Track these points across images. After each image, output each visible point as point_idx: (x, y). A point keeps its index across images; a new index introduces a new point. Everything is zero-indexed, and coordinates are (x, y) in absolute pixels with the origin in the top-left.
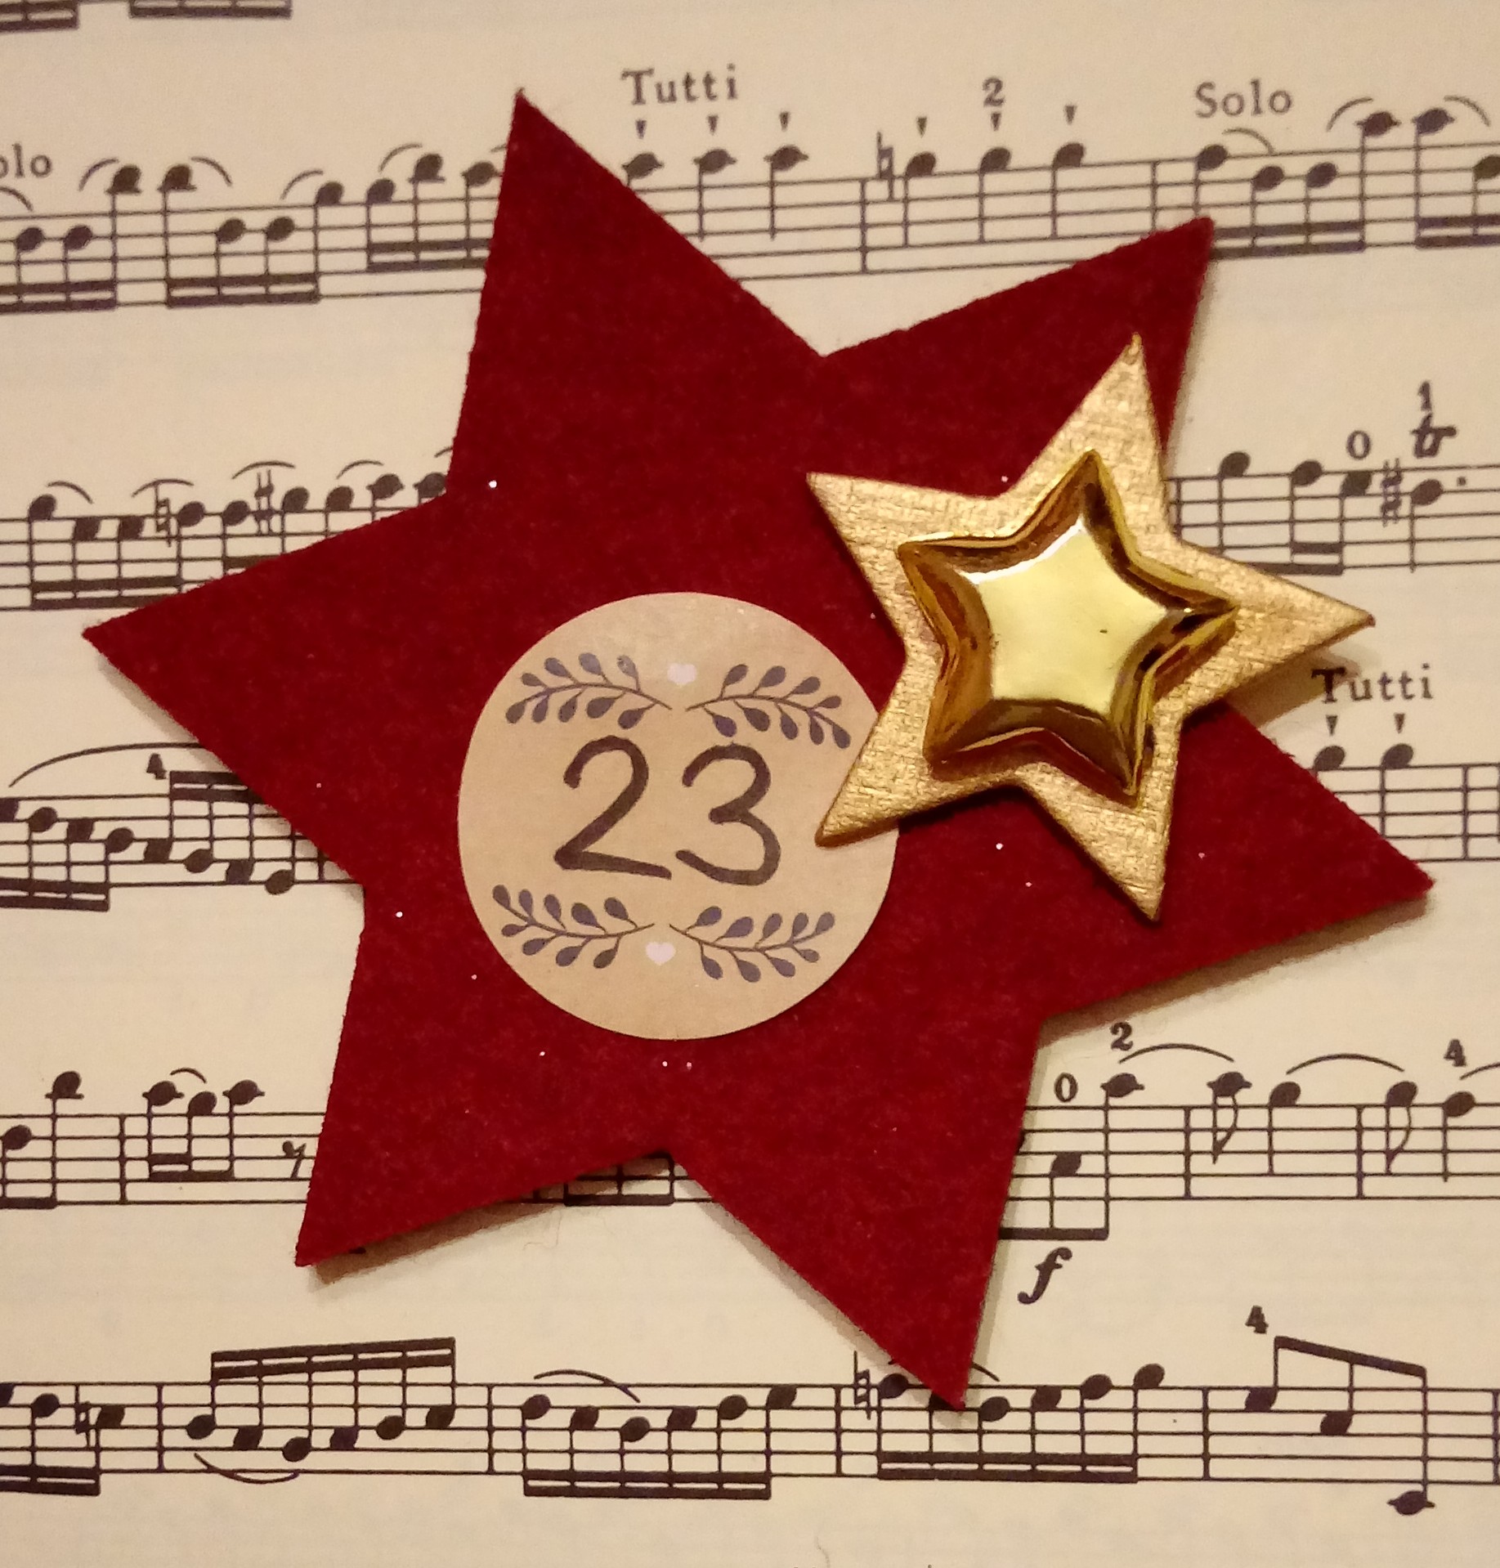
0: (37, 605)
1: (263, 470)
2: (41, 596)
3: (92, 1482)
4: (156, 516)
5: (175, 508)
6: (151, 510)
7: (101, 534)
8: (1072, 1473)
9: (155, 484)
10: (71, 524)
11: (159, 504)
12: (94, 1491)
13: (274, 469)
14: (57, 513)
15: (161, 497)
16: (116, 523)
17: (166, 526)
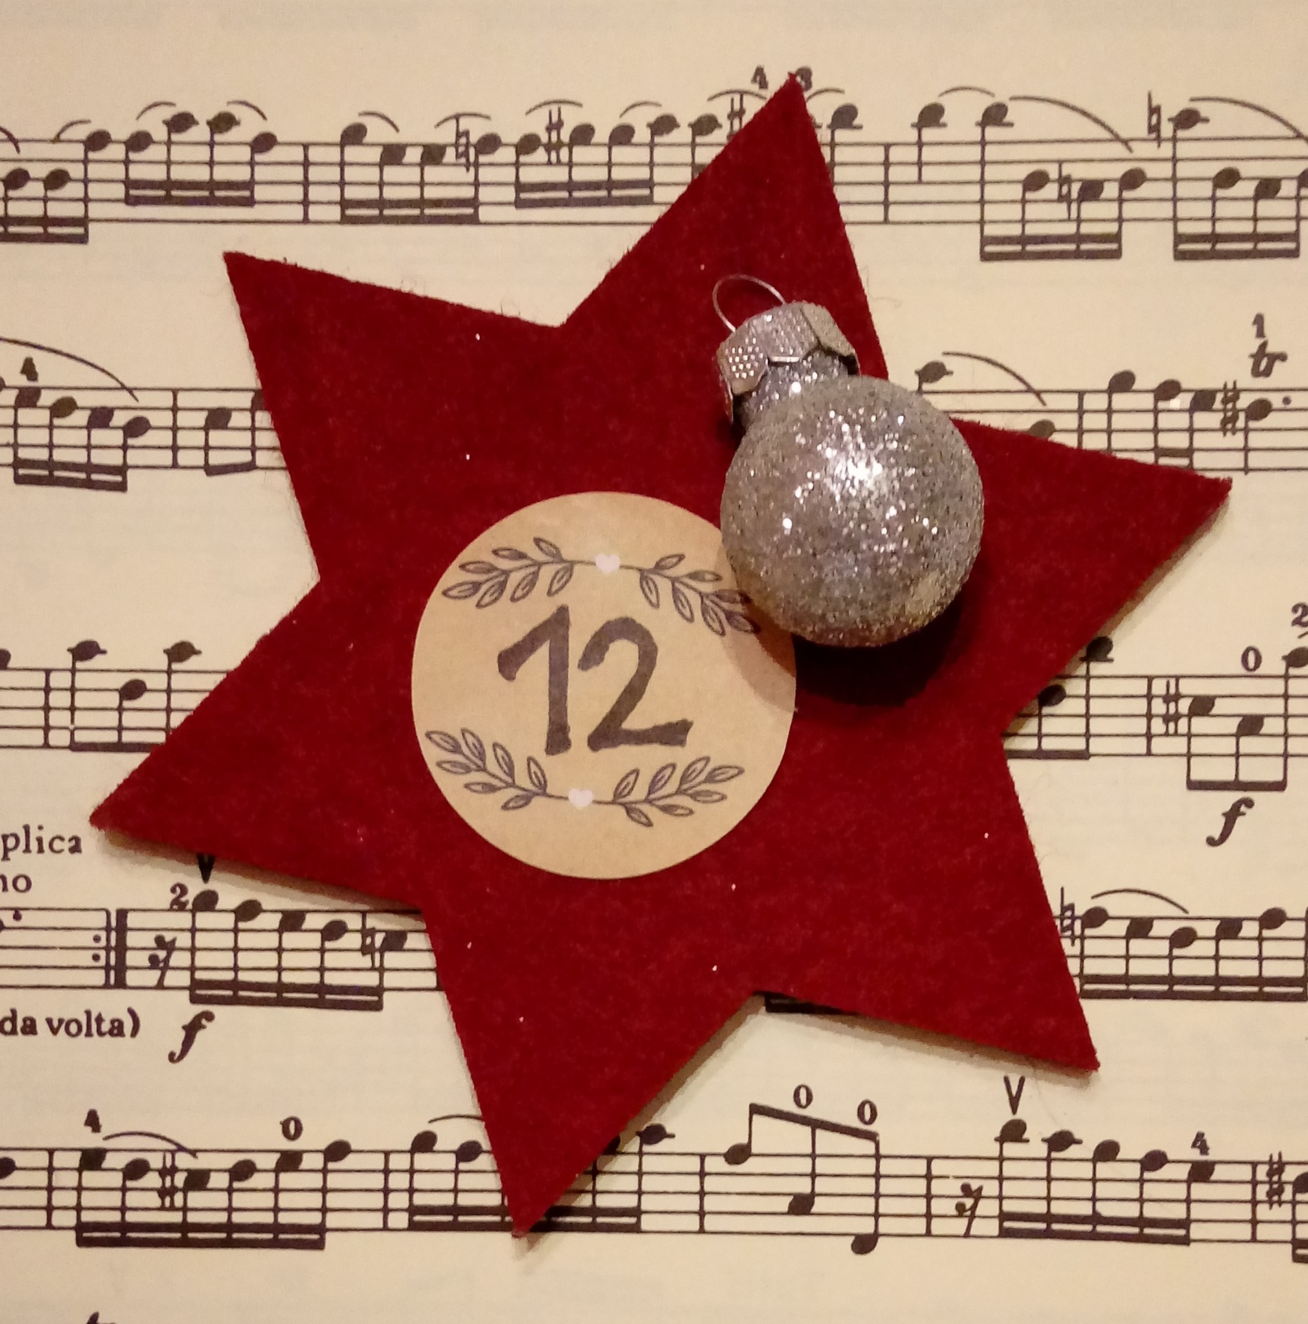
0: (345, 220)
1: (554, 108)
2: (350, 212)
3: (376, 998)
4: (456, 145)
5: (474, 139)
6: (452, 139)
7: (406, 160)
8: (1251, 993)
9: (457, 117)
10: (379, 150)
11: (459, 135)
12: (378, 1006)
13: (564, 108)
14: (367, 139)
15: (461, 129)
16: (420, 150)
17: (466, 154)
